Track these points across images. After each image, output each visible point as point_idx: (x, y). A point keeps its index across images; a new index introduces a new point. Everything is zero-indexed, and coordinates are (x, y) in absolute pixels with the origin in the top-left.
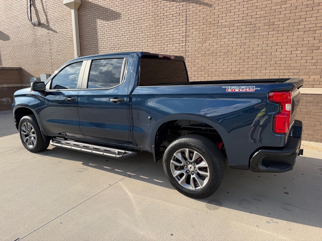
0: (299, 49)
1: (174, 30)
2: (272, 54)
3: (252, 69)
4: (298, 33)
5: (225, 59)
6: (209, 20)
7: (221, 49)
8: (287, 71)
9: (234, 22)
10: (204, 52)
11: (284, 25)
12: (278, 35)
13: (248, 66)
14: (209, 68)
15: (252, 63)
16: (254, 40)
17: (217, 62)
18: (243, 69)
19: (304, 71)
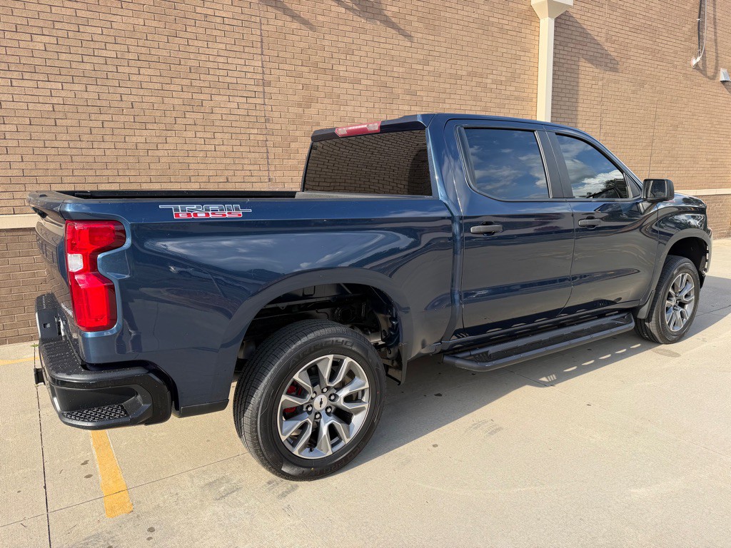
1: (230, 60)
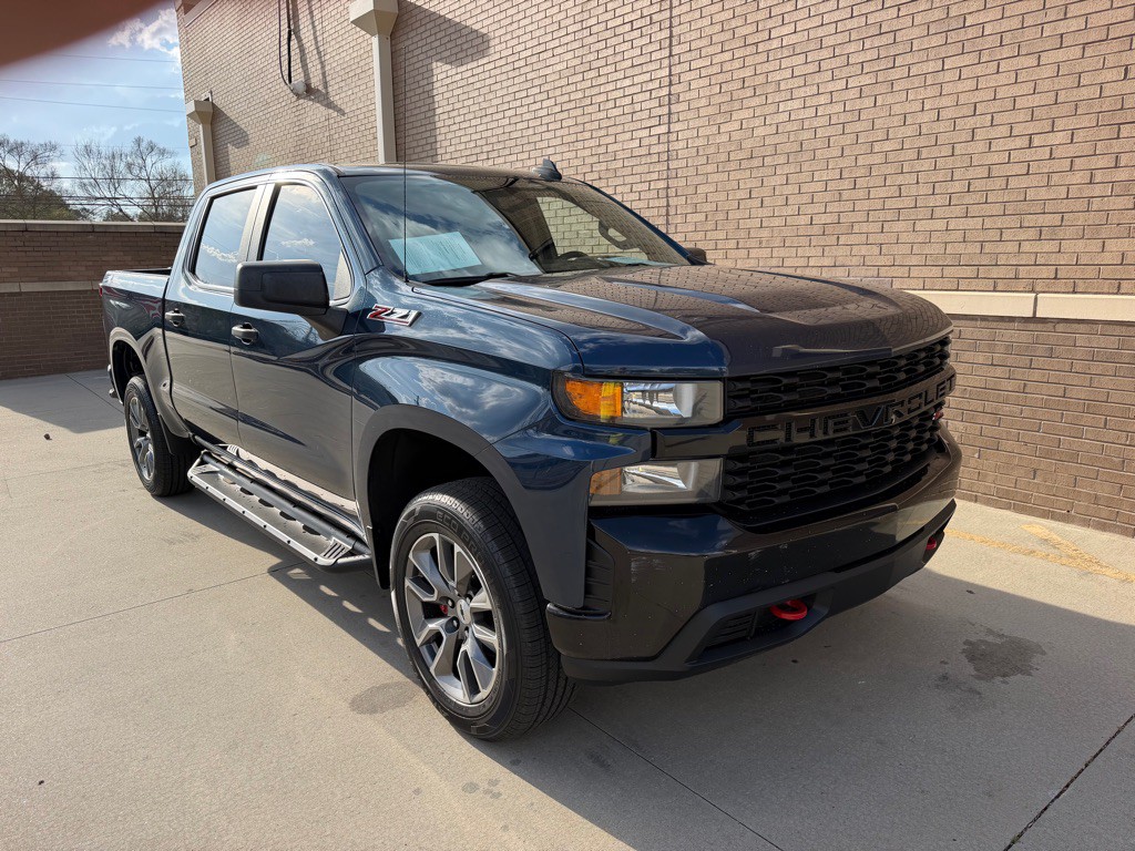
0: (1060, 124)
1: (635, 80)
2: (957, 152)
3: (882, 215)
4: (1060, 55)
5: (792, 179)
6: (741, 32)
7: (777, 139)
8: (1014, 222)
9: (820, 32)
10: (723, 157)
11: (1005, 25)
12: (979, 70)
13: (866, 205)
14: (738, 215)
15: (883, 193)
16: (890, 99)
17: (766, 191)
18: (853, 217)
19: (1081, 219)
